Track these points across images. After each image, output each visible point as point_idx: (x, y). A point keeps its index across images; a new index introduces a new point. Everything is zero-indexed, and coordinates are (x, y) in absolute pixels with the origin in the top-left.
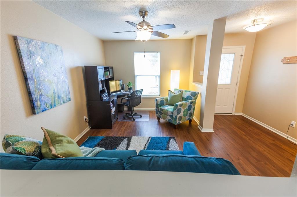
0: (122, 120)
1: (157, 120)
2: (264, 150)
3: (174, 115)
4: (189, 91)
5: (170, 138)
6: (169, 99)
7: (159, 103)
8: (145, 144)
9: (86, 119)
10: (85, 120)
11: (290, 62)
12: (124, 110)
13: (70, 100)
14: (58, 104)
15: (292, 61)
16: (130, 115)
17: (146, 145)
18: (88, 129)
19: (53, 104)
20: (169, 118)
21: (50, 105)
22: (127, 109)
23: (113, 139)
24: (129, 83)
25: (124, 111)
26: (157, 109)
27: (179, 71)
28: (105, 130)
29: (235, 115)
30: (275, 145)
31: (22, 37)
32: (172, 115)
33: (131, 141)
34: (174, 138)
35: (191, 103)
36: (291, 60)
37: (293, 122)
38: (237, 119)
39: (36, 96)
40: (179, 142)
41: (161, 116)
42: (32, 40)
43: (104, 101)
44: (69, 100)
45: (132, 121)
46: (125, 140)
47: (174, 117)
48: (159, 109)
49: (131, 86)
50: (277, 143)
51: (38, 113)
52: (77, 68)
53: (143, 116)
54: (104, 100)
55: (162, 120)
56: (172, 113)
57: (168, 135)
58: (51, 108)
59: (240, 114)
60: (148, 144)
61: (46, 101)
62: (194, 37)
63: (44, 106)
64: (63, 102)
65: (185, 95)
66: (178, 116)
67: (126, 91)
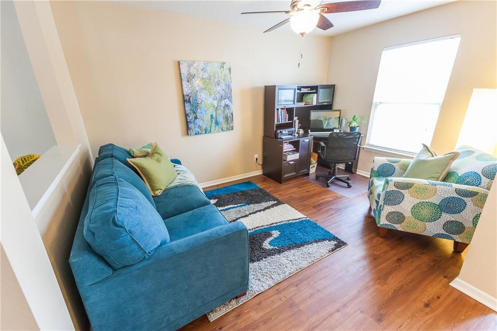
3: (380, 202)
5: (333, 239)
7: (377, 168)
9: (257, 159)
14: (215, 130)
17: (282, 221)
19: (209, 129)
20: (375, 206)
21: (205, 129)
31: (185, 61)
33: (275, 207)
35: (467, 194)
39: (190, 118)
42: (194, 62)
44: (231, 128)
46: (271, 202)
47: (379, 206)
51: (191, 135)
56: (379, 197)
58: (206, 133)
60: (286, 223)
61: (201, 125)
63: (198, 130)
64: (222, 130)
66: (388, 209)
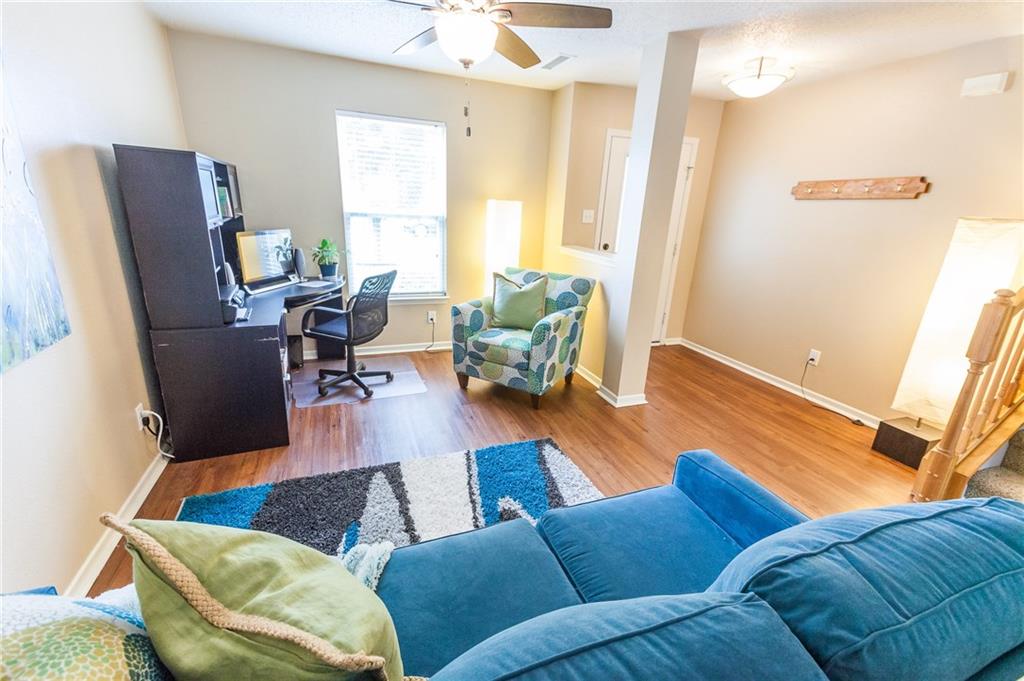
0: (312, 399)
1: (459, 387)
2: (776, 433)
3: (532, 362)
4: (565, 277)
5: (539, 444)
6: (498, 306)
7: (467, 324)
8: (467, 481)
9: (146, 421)
10: (141, 426)
11: (812, 196)
12: (305, 358)
13: (67, 332)
15: (819, 192)
16: (342, 377)
17: (469, 483)
18: (158, 466)
20: (515, 373)
22: (315, 351)
23: (320, 489)
24: (324, 243)
25: (303, 362)
26: (462, 345)
27: (518, 205)
28: (255, 453)
29: (667, 344)
30: (785, 415)
32: (526, 361)
33: (403, 480)
34: (549, 441)
35: (579, 315)
36: (816, 190)
37: (816, 354)
38: (678, 358)
40: (570, 451)
41: (478, 368)
43: (238, 325)
44: (61, 328)
45: (363, 401)
46: (374, 481)
47: (534, 367)
48: (470, 343)
49: (336, 259)
50: (790, 409)
52: (74, 151)
53: (395, 375)
54: (240, 321)
55: (477, 384)
56: (528, 355)
57: (524, 434)
59: (678, 341)
60: (475, 479)
62: (568, 86)
64: (37, 345)
65: (555, 291)
66: (549, 364)
67: (310, 279)
